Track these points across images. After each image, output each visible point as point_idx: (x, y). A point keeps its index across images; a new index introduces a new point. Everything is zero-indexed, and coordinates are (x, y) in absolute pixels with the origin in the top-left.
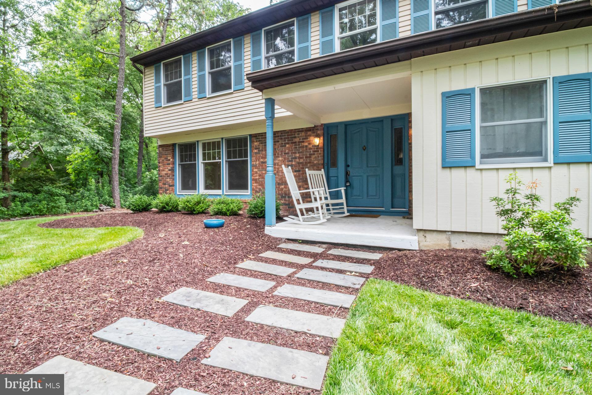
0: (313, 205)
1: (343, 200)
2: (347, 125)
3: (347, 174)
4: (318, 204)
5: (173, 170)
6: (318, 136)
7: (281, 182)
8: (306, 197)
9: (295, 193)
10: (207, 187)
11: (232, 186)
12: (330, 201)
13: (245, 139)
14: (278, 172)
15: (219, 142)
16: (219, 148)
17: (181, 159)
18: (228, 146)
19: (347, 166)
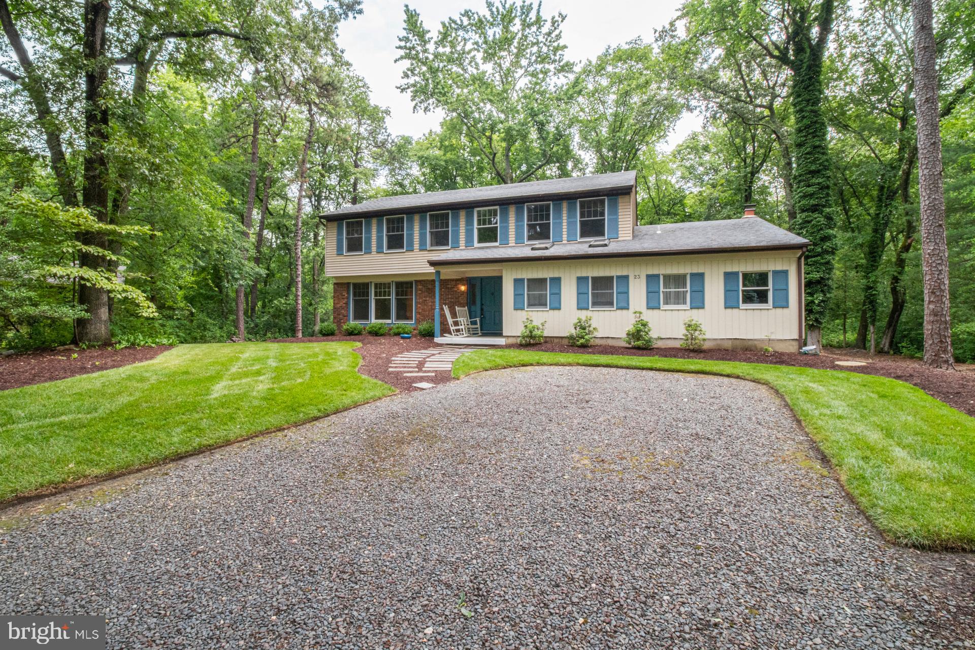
0: (460, 327)
1: (478, 326)
2: (482, 279)
3: (482, 309)
4: (463, 327)
5: (347, 304)
6: (464, 285)
7: (443, 316)
8: (456, 323)
9: (450, 321)
10: (377, 318)
11: (399, 317)
12: (470, 326)
13: (411, 283)
14: (442, 309)
15: (389, 284)
16: (389, 288)
17: (355, 295)
18: (397, 287)
19: (482, 305)
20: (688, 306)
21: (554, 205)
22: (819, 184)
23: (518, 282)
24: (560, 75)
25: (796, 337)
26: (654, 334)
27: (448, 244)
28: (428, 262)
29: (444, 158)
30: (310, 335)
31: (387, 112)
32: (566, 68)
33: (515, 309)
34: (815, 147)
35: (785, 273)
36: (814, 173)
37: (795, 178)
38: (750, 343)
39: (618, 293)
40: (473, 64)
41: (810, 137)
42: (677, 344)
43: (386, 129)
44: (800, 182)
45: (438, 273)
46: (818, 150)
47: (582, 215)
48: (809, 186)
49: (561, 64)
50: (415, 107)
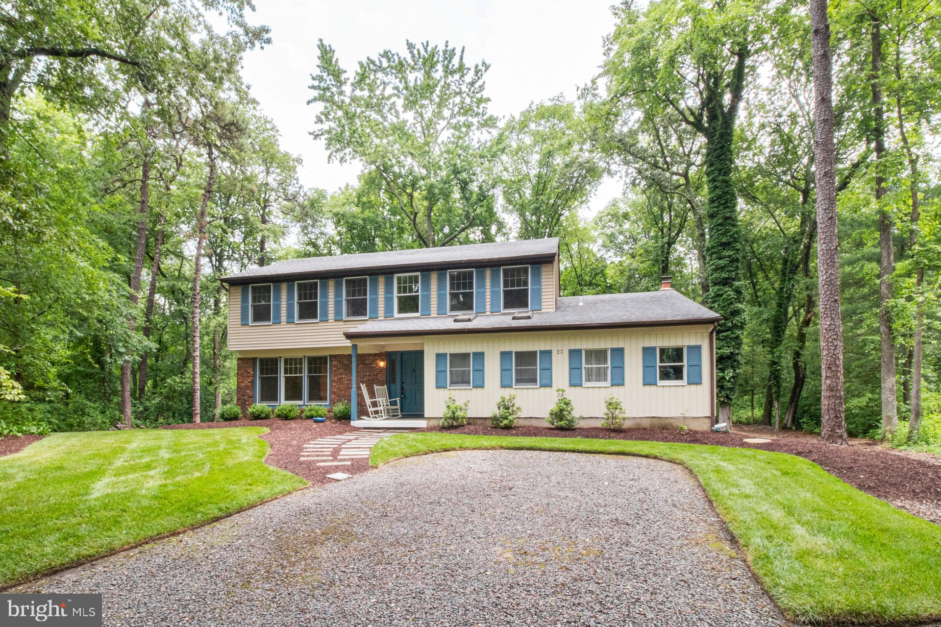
0: (379, 409)
1: (398, 407)
2: (402, 354)
3: (402, 388)
4: (382, 408)
5: (253, 382)
6: (383, 360)
7: (360, 396)
8: (375, 404)
9: (368, 401)
10: (287, 399)
11: (312, 398)
12: (390, 407)
13: (325, 358)
14: (359, 388)
15: (301, 359)
16: (301, 364)
17: (262, 372)
18: (310, 363)
19: (402, 383)
20: (608, 383)
21: (477, 272)
22: (729, 256)
23: (440, 357)
24: (484, 130)
25: (709, 414)
26: (576, 414)
27: (366, 315)
28: (344, 334)
29: (362, 216)
30: (209, 419)
31: (299, 161)
32: (489, 123)
33: (438, 387)
34: (726, 218)
35: (699, 348)
36: (725, 245)
37: (708, 250)
38: (667, 421)
39: (541, 369)
40: (393, 111)
41: (721, 208)
42: (599, 424)
43: (297, 180)
44: (712, 253)
45: (355, 347)
46: (729, 221)
47: (506, 285)
48: (720, 259)
49: (485, 118)
50: (330, 157)
